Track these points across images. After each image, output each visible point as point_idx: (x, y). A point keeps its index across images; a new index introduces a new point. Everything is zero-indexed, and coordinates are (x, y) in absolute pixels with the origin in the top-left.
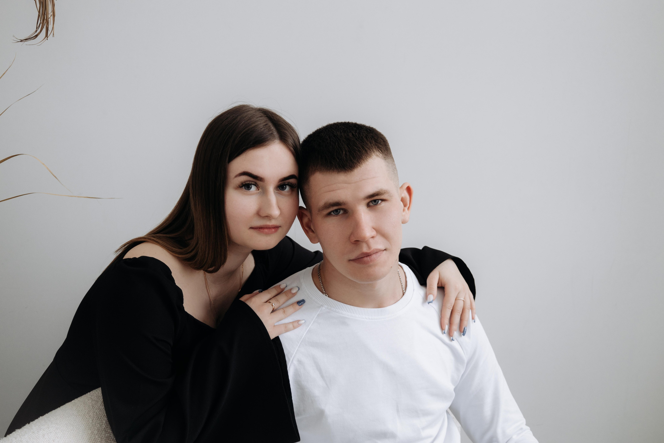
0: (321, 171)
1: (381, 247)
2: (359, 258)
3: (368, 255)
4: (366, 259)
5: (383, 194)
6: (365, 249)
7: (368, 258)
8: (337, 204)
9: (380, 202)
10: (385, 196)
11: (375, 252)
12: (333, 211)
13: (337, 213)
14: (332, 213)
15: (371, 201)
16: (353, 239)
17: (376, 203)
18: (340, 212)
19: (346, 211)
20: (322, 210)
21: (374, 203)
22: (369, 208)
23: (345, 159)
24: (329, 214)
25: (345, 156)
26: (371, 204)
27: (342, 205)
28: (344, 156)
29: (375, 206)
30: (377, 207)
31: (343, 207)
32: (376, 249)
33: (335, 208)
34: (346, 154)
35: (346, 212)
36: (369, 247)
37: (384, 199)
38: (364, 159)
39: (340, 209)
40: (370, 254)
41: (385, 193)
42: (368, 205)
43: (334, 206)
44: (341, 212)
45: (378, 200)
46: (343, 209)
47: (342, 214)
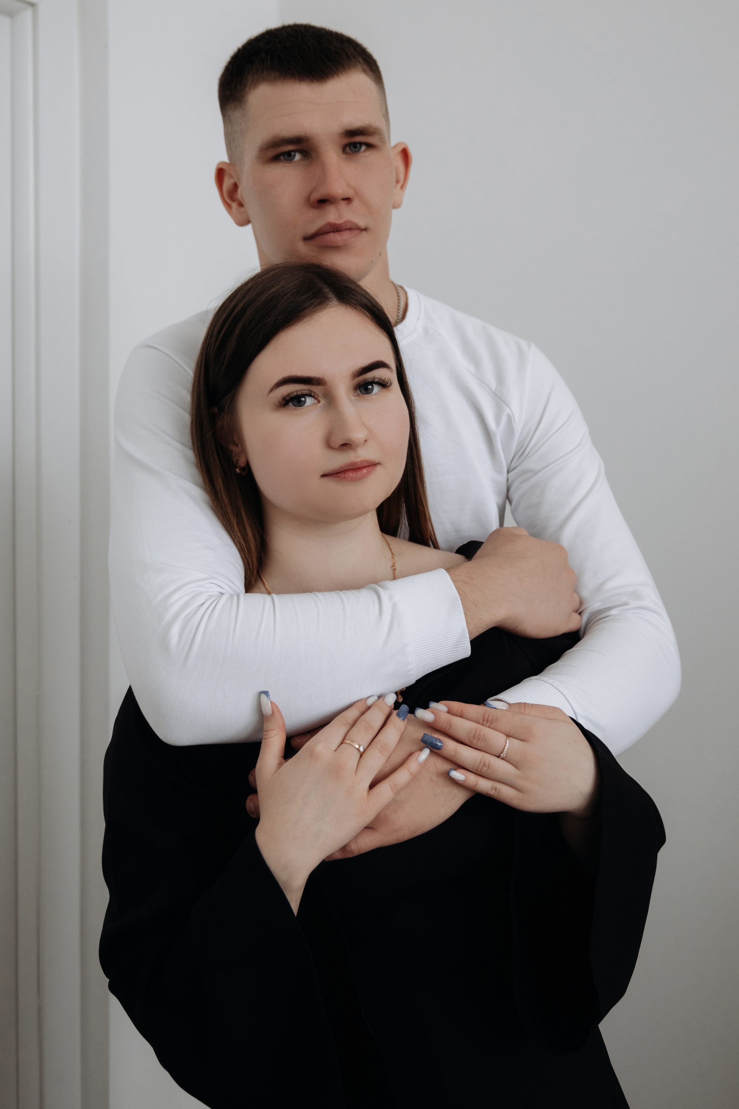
2: (320, 234)
3: (336, 230)
4: (331, 236)
7: (336, 235)
9: (363, 148)
12: (283, 154)
13: (290, 158)
14: (282, 157)
17: (358, 149)
18: (295, 156)
21: (354, 149)
22: (344, 156)
24: (276, 159)
26: (348, 150)
29: (355, 153)
30: (357, 156)
32: (351, 223)
33: (290, 148)
36: (340, 215)
37: (372, 145)
39: (294, 151)
40: (340, 229)
42: (344, 150)
43: (288, 144)
44: (298, 157)
45: (361, 143)
46: (301, 151)
47: (298, 161)
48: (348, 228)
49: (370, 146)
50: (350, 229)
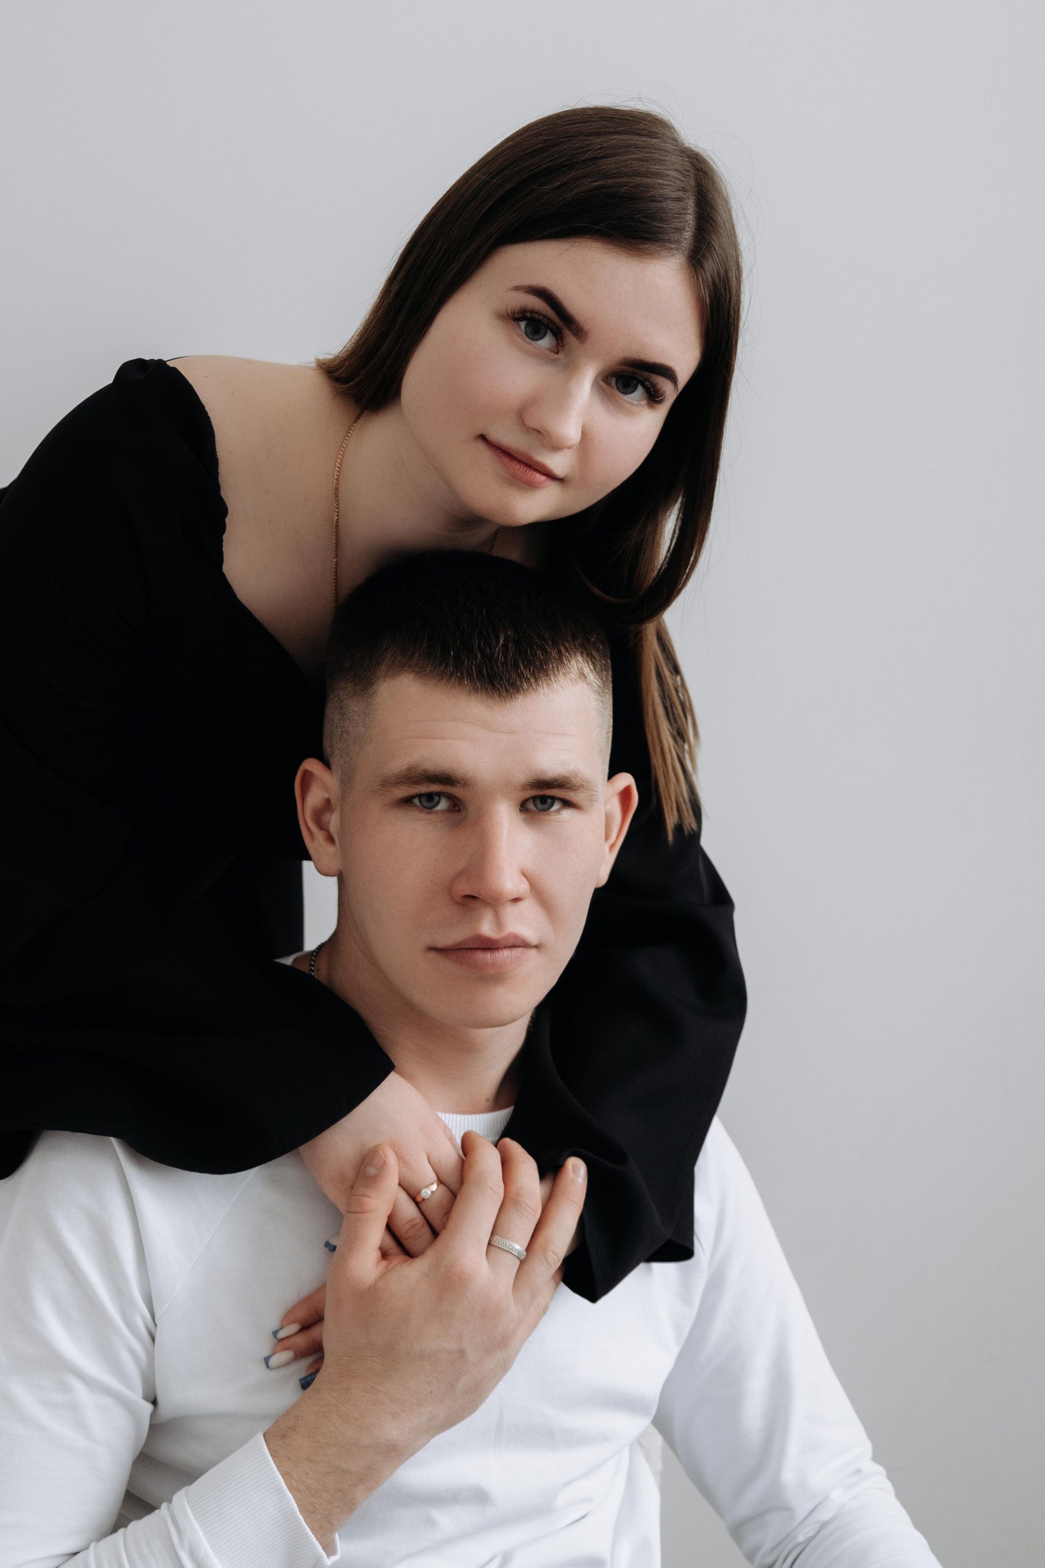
0: (421, 672)
1: (528, 933)
2: (461, 949)
3: (489, 946)
4: (481, 956)
5: (577, 786)
6: (487, 928)
7: (488, 956)
8: (446, 779)
9: (556, 806)
10: (578, 794)
11: (510, 943)
12: (420, 796)
13: (429, 805)
14: (416, 801)
15: (534, 798)
16: (464, 888)
17: (545, 806)
18: (438, 803)
19: (457, 805)
20: (396, 783)
21: (540, 806)
22: (523, 816)
23: (501, 660)
24: (407, 802)
25: (503, 652)
26: (531, 806)
27: (459, 786)
28: (499, 650)
29: (542, 813)
30: (547, 817)
31: (456, 791)
32: (516, 936)
33: (435, 788)
34: (505, 645)
35: (457, 808)
36: (499, 923)
37: (574, 801)
38: (550, 673)
39: (439, 794)
40: (498, 947)
41: (582, 786)
42: (523, 807)
43: (432, 783)
44: (443, 805)
45: (554, 799)
46: (450, 797)
47: (443, 811)
48: (510, 945)
49: (567, 804)
50: (514, 946)
